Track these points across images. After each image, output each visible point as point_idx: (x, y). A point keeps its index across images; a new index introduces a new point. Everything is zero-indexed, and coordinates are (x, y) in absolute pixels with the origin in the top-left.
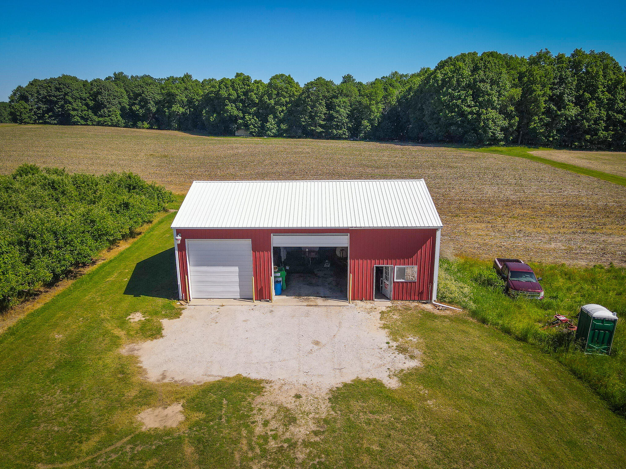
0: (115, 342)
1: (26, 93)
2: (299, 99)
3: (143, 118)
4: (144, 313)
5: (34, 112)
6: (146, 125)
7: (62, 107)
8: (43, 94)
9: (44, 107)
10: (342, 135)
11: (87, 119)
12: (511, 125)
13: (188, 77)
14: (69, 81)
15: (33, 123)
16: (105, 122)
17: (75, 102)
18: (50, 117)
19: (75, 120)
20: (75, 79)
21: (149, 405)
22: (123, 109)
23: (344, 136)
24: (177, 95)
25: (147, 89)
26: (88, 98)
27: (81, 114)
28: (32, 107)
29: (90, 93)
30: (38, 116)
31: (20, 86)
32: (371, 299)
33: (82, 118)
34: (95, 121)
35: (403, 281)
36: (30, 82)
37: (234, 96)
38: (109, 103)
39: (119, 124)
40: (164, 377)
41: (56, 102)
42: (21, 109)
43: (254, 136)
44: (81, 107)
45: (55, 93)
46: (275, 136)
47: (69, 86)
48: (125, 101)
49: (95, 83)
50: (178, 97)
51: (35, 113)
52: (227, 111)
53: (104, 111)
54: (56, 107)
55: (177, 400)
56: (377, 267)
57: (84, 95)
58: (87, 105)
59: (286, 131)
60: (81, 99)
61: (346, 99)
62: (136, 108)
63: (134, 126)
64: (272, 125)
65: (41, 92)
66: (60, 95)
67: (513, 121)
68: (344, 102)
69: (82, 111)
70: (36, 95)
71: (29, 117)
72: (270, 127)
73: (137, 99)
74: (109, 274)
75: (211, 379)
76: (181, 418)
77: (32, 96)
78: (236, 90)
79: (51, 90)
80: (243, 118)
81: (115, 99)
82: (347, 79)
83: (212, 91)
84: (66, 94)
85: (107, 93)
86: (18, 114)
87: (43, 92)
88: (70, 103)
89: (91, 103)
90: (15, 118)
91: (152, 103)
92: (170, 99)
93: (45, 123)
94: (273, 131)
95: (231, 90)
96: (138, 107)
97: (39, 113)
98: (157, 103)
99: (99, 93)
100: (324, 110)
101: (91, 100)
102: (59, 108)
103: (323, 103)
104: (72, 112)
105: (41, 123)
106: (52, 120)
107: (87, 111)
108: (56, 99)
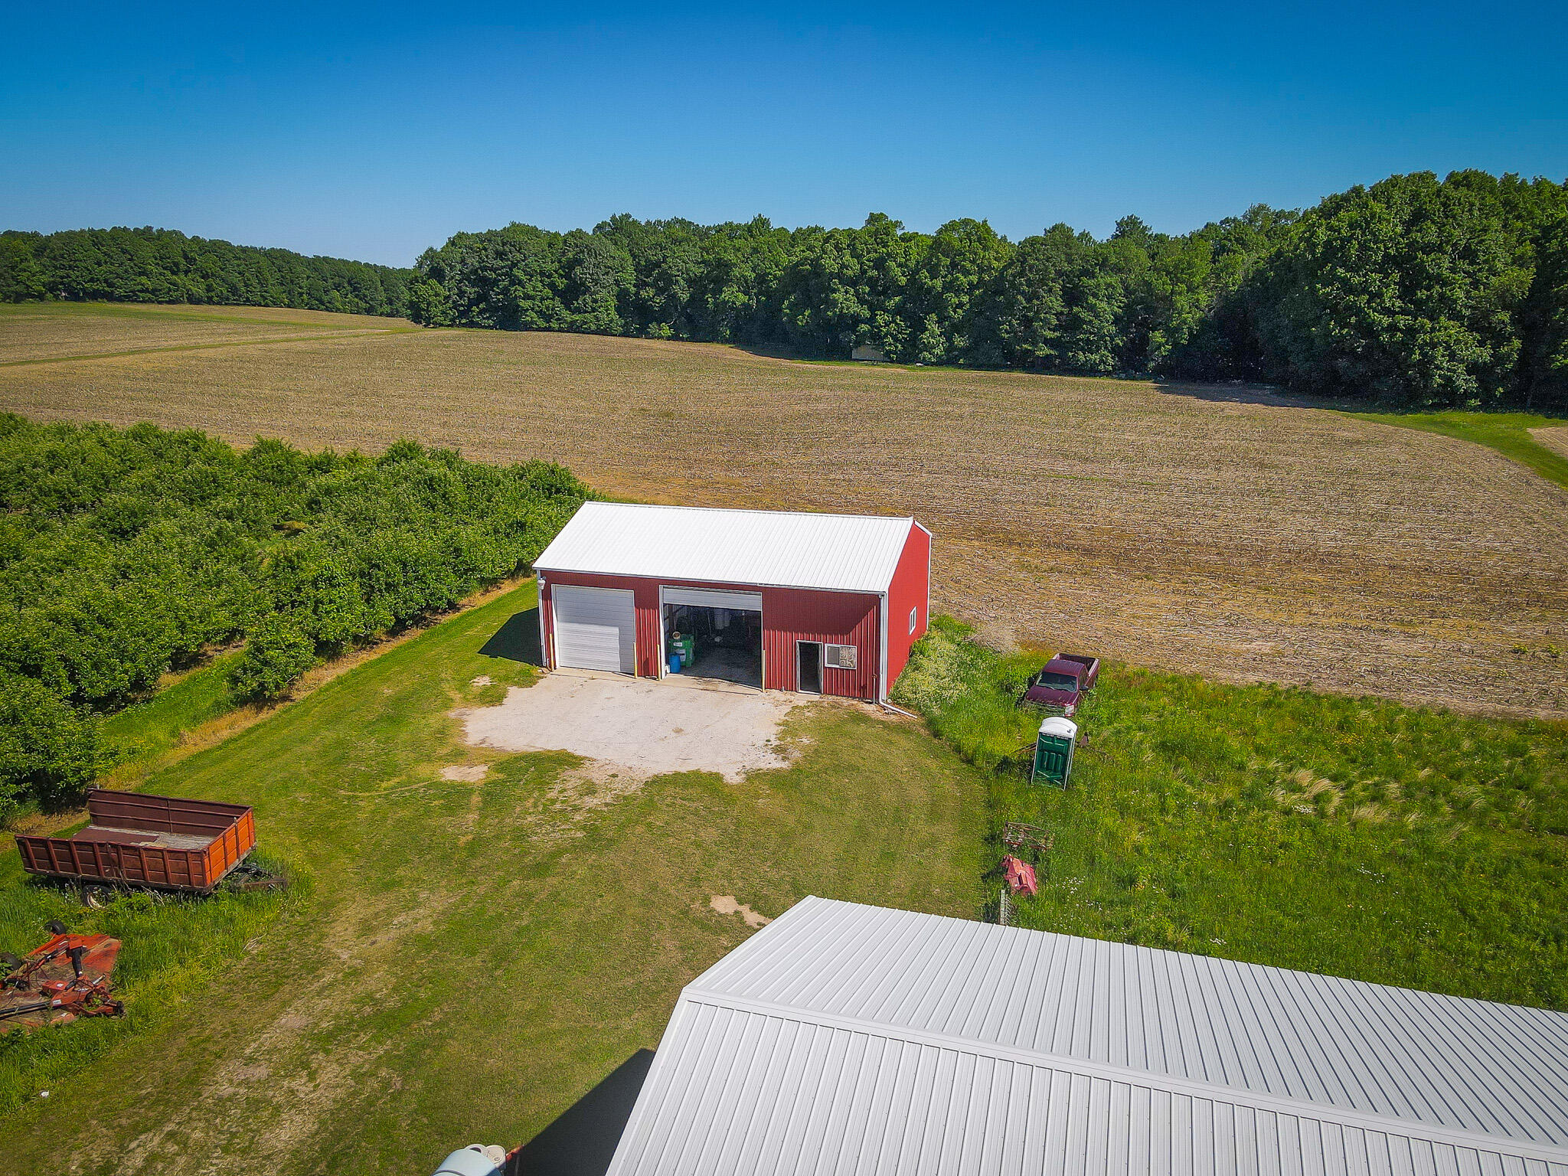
0: (447, 704)
1: (442, 264)
2: (1001, 277)
3: (661, 317)
4: (493, 678)
5: (454, 302)
6: (666, 331)
7: (505, 291)
8: (472, 265)
9: (471, 291)
10: (1099, 365)
11: (552, 317)
12: (1499, 360)
13: (761, 223)
14: (523, 238)
15: (448, 326)
16: (586, 323)
17: (530, 280)
18: (480, 312)
19: (529, 318)
20: (533, 231)
21: (455, 762)
22: (622, 295)
23: (1103, 368)
24: (735, 265)
25: (675, 253)
26: (556, 271)
27: (539, 307)
28: (449, 291)
29: (560, 262)
30: (458, 311)
31: (431, 249)
32: (792, 689)
33: (541, 313)
34: (565, 322)
35: (838, 666)
36: (449, 238)
37: (854, 268)
38: (596, 282)
39: (611, 329)
40: (483, 741)
41: (496, 282)
42: (430, 296)
43: (892, 362)
44: (541, 291)
45: (494, 262)
46: (940, 363)
47: (520, 249)
48: (629, 277)
49: (571, 240)
50: (736, 272)
51: (455, 306)
52: (835, 303)
53: (584, 300)
54: (493, 291)
55: (485, 763)
56: (800, 643)
57: (549, 267)
58: (552, 286)
59: (964, 352)
60: (542, 274)
61: (1113, 279)
62: (648, 293)
63: (642, 332)
64: (933, 338)
65: (469, 261)
66: (503, 267)
67: (1504, 350)
68: (1109, 285)
69: (542, 299)
70: (459, 266)
71: (443, 313)
72: (929, 343)
73: (652, 275)
74: (471, 626)
75: (532, 750)
76: (482, 776)
77: (452, 268)
78: (859, 257)
79: (487, 257)
80: (871, 320)
81: (607, 273)
82: (1129, 228)
83: (806, 259)
84: (514, 265)
85: (593, 260)
86: (424, 306)
87: (473, 261)
88: (520, 283)
89: (561, 283)
90: (419, 315)
91: (682, 282)
92: (718, 274)
93: (472, 324)
94: (936, 351)
95: (848, 257)
96: (651, 292)
97: (462, 305)
98: (691, 282)
99: (579, 262)
100: (1058, 305)
101: (561, 276)
102: (499, 294)
103: (1057, 287)
104: (523, 303)
105: (464, 325)
106: (484, 318)
107: (553, 299)
108: (494, 276)
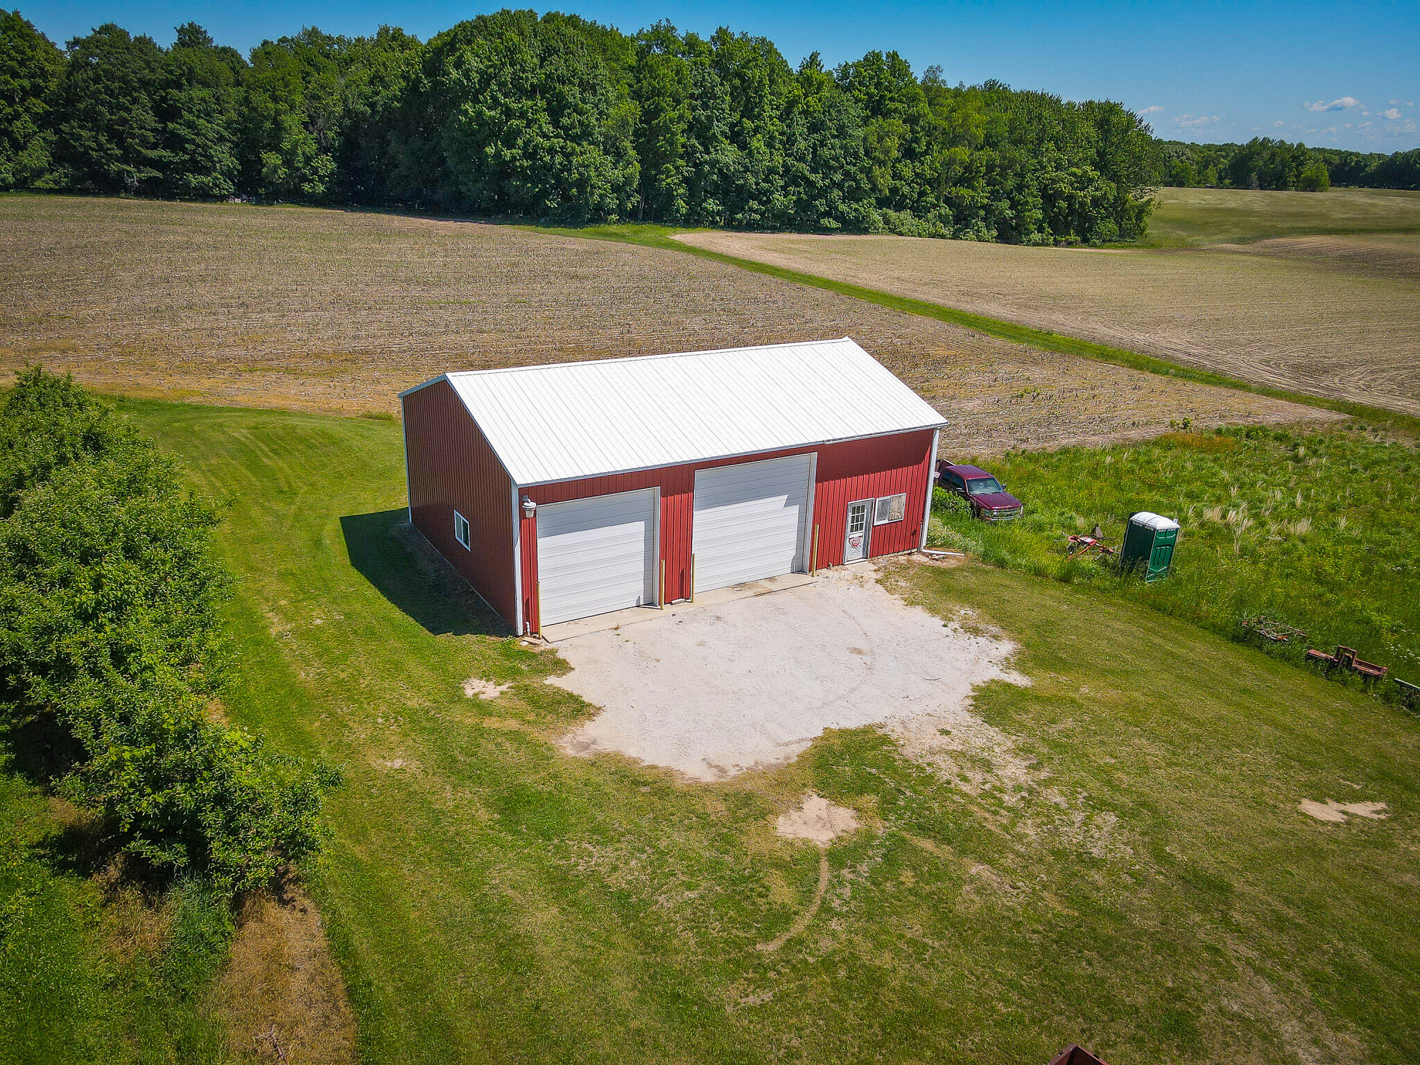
10: (211, 189)
12: (627, 179)
23: (216, 191)
32: (839, 562)
35: (886, 521)
56: (852, 506)
67: (630, 171)
76: (848, 811)
100: (150, 119)
103: (144, 99)
